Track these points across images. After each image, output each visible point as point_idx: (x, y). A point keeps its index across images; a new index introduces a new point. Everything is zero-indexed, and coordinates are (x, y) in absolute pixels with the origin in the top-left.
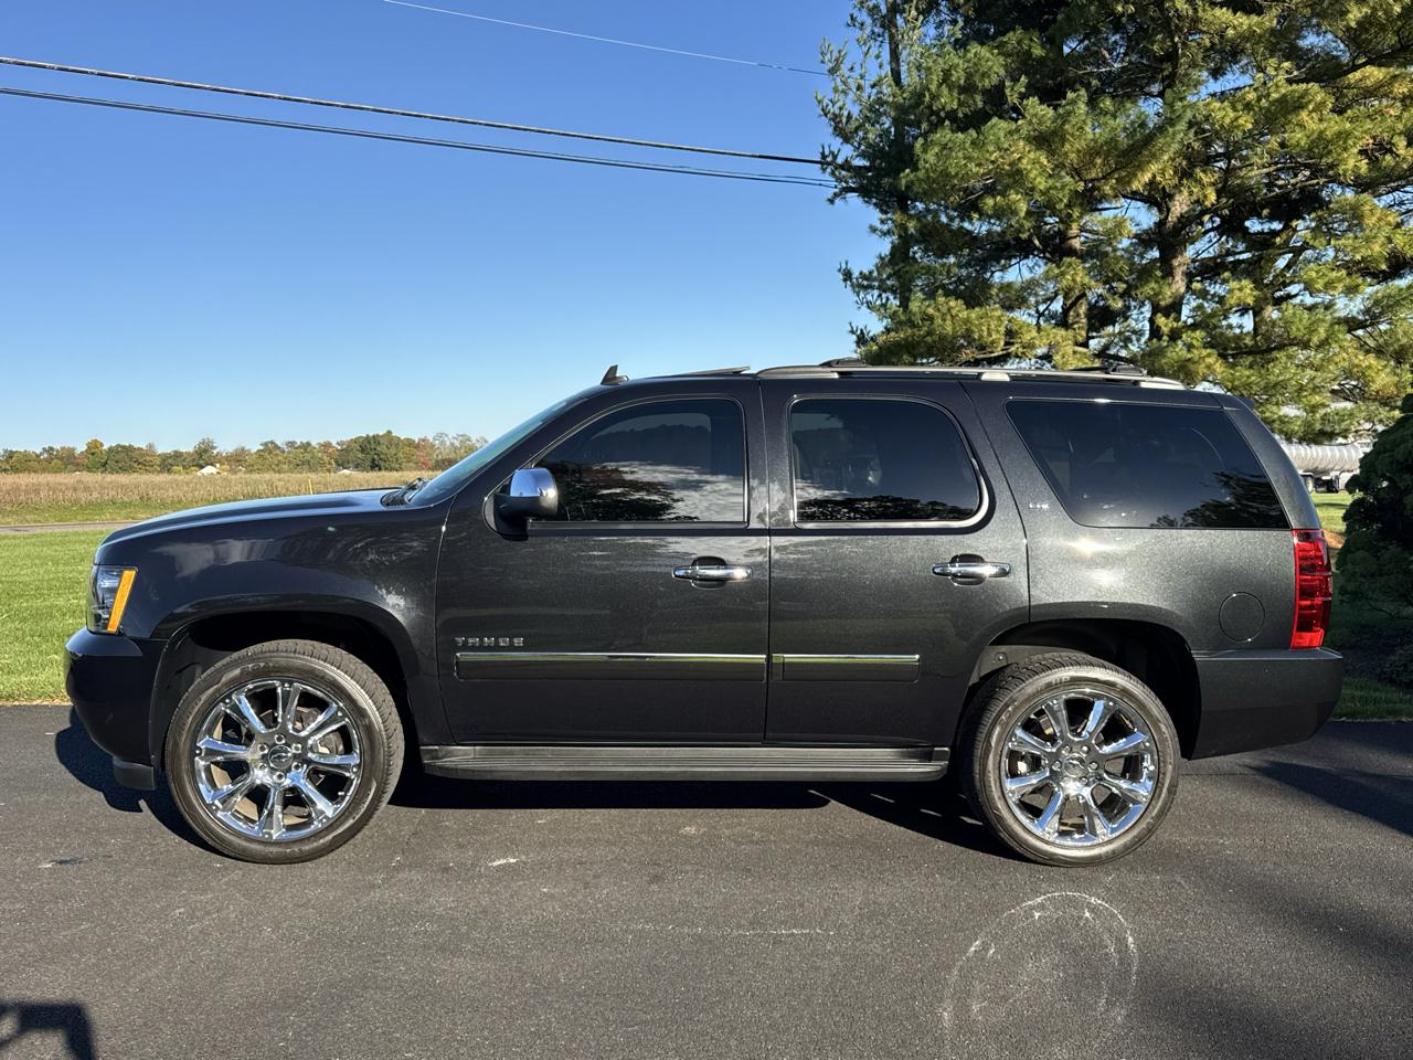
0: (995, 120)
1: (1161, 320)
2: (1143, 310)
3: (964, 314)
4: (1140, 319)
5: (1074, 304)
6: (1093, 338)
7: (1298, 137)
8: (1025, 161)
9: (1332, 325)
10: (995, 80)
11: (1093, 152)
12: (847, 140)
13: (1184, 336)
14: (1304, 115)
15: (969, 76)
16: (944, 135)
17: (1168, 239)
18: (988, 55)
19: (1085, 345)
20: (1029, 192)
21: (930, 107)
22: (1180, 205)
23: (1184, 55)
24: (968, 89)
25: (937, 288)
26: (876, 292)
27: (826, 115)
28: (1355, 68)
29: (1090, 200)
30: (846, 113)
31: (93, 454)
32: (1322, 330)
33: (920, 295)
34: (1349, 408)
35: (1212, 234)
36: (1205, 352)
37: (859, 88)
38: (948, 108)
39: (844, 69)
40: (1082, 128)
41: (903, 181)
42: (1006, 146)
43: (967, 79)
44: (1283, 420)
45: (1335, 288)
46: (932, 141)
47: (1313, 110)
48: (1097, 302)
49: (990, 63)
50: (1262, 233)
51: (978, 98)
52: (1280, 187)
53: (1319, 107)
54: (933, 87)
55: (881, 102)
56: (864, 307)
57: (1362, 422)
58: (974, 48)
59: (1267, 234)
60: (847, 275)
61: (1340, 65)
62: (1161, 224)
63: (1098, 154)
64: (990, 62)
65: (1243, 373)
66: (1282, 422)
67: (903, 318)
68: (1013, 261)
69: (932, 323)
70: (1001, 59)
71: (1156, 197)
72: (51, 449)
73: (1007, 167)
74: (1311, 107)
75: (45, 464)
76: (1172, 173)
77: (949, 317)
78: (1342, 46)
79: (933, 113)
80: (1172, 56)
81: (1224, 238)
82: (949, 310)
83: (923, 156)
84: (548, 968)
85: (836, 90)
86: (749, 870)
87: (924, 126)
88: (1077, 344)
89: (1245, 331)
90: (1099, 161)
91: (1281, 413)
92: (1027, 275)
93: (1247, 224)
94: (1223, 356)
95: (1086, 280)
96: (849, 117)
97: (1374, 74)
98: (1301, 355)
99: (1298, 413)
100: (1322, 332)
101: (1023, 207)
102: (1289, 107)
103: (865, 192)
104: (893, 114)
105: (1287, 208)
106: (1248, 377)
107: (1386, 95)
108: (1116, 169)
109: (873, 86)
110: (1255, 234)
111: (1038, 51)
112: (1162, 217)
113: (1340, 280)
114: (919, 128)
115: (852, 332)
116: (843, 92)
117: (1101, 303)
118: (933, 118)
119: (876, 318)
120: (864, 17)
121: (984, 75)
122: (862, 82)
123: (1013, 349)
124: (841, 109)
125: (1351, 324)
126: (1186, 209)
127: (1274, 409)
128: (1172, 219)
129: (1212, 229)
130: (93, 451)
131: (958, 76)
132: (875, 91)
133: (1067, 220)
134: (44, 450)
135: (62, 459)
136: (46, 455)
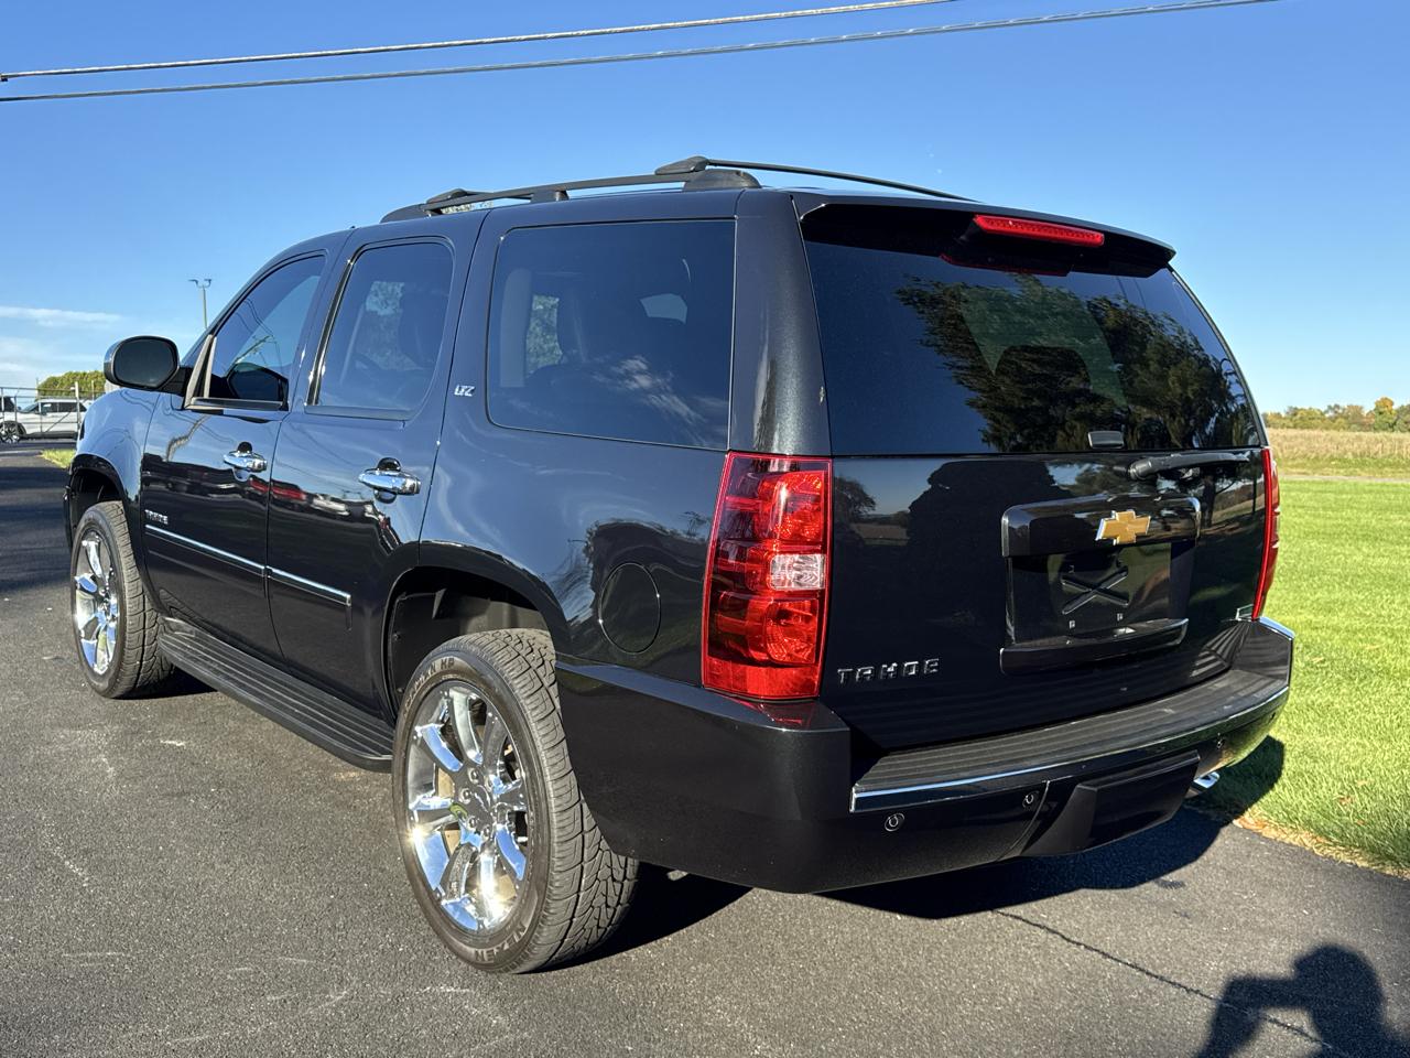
31: (1381, 413)
72: (1337, 407)
75: (1327, 421)
130: (1382, 410)
134: (1330, 407)
135: (1346, 418)
136: (1331, 414)
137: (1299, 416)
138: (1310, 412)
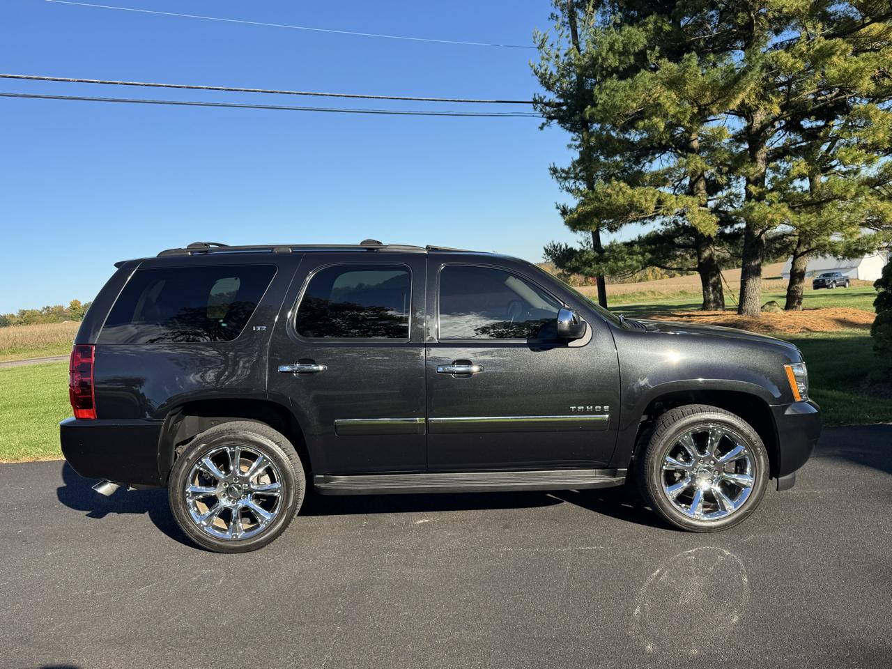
0: (643, 71)
1: (752, 188)
2: (739, 180)
3: (630, 191)
4: (739, 187)
5: (696, 181)
6: (710, 200)
7: (832, 72)
8: (661, 98)
9: (859, 186)
10: (641, 46)
11: (703, 88)
12: (549, 88)
13: (767, 196)
14: (835, 58)
15: (625, 45)
16: (612, 83)
17: (754, 138)
18: (636, 31)
19: (706, 206)
20: (665, 116)
21: (602, 66)
22: (759, 117)
23: (757, 25)
24: (624, 53)
25: (611, 176)
26: (572, 181)
27: (536, 74)
28: (864, 25)
29: (702, 115)
30: (549, 73)
31: (74, 309)
32: (853, 190)
33: (601, 181)
34: (873, 234)
35: (780, 131)
36: (780, 205)
37: (557, 56)
38: (613, 66)
39: (547, 45)
40: (696, 74)
41: (588, 113)
42: (650, 87)
43: (624, 47)
44: (832, 245)
45: (858, 161)
46: (605, 87)
47: (841, 55)
48: (710, 177)
49: (637, 37)
50: (811, 128)
51: (632, 58)
52: (822, 101)
53: (844, 52)
54: (604, 54)
55: (570, 64)
56: (564, 191)
57: (882, 242)
58: (627, 28)
59: (815, 128)
60: (554, 171)
61: (854, 23)
62: (748, 128)
63: (707, 89)
64: (639, 36)
65: (804, 217)
66: (831, 246)
67: (592, 196)
68: (657, 155)
69: (611, 198)
70: (644, 33)
71: (745, 112)
72: (48, 307)
73: (651, 102)
74: (838, 53)
75: (44, 317)
76: (754, 97)
77: (621, 193)
78: (855, 9)
79: (603, 69)
80: (749, 26)
81: (788, 133)
82: (621, 189)
83: (600, 96)
84: (463, 571)
85: (543, 58)
86: (556, 520)
87: (598, 78)
88: (701, 205)
89: (805, 189)
90: (708, 93)
91: (831, 240)
92: (666, 166)
93: (802, 123)
94: (792, 208)
95: (704, 166)
96: (551, 74)
97: (877, 27)
98: (841, 204)
99: (840, 239)
100: (853, 191)
101: (662, 126)
102: (825, 55)
103: (562, 121)
104: (578, 71)
105: (827, 113)
106: (809, 219)
107: (885, 40)
108: (719, 98)
109: (565, 55)
110: (808, 129)
111: (667, 28)
112: (749, 124)
113: (860, 156)
114: (595, 78)
115: (557, 208)
116: (547, 59)
117: (713, 178)
118: (604, 72)
119: (573, 197)
120: (558, 12)
121: (634, 44)
122: (558, 53)
123: (661, 211)
124: (546, 70)
125: (870, 183)
126: (764, 118)
127: (826, 238)
128: (757, 125)
129: (781, 128)
130: (74, 307)
131: (619, 46)
132: (567, 58)
133: (689, 131)
134: (44, 308)
135: (55, 313)
136: (45, 312)
137: (26, 315)
138: (32, 312)
